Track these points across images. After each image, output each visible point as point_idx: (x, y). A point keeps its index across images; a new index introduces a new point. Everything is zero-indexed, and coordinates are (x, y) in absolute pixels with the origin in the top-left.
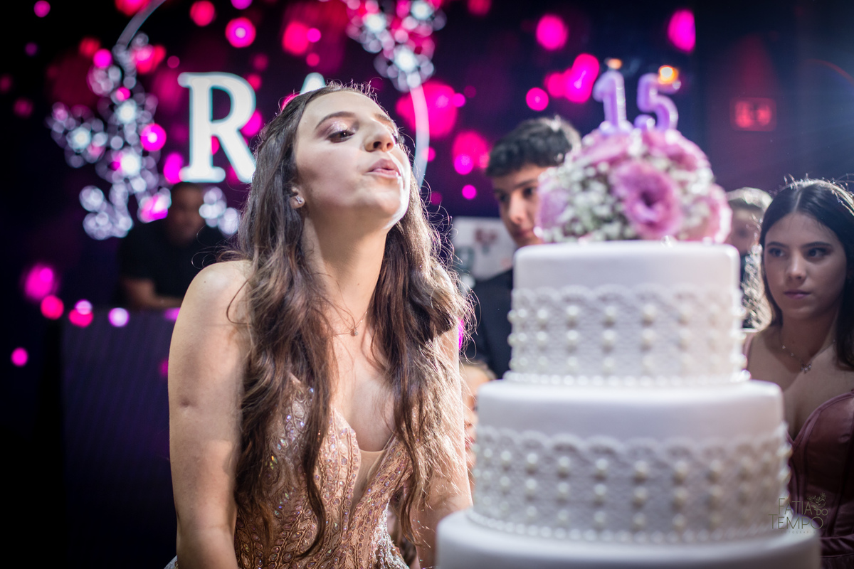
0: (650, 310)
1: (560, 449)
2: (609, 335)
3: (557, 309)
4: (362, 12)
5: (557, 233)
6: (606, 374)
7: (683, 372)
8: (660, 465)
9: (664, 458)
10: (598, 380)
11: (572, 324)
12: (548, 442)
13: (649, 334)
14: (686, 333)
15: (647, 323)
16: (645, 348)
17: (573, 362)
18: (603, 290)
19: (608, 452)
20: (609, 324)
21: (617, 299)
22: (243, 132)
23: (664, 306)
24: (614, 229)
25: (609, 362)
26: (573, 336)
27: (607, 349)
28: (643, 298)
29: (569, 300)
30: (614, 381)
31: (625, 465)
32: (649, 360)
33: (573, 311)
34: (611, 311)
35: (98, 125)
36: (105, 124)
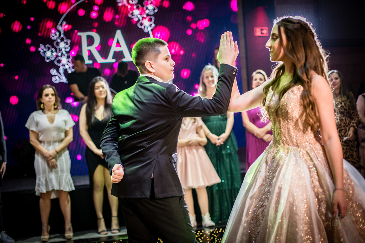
4: (132, 9)
22: (97, 49)
35: (53, 50)
36: (56, 49)
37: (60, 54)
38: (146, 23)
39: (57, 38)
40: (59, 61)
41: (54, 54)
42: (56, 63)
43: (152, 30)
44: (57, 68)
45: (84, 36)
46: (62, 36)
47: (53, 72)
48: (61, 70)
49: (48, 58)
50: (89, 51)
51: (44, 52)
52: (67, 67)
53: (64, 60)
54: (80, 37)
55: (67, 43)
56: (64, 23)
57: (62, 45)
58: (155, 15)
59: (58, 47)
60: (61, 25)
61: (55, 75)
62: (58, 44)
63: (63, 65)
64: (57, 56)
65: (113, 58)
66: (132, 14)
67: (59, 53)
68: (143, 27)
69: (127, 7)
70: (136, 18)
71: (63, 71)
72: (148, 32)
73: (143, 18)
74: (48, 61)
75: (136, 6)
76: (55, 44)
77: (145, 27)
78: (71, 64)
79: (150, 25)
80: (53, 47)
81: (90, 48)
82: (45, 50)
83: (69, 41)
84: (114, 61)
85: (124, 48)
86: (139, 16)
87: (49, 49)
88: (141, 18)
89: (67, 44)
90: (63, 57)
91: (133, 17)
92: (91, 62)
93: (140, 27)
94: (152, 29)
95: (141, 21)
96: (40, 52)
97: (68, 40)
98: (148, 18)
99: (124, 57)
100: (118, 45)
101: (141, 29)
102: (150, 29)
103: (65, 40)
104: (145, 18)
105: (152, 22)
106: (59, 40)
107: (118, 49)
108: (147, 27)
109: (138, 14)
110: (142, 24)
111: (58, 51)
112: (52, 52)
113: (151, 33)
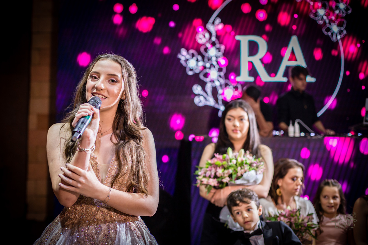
4: (316, 7)
22: (262, 60)
35: (200, 58)
36: (203, 57)
37: (208, 65)
38: (335, 28)
39: (207, 42)
40: (207, 75)
41: (201, 64)
42: (201, 77)
43: (342, 39)
44: (203, 85)
45: (244, 40)
46: (214, 39)
47: (197, 89)
48: (209, 87)
49: (191, 70)
50: (251, 64)
51: (187, 60)
52: (217, 84)
53: (214, 74)
54: (238, 42)
55: (219, 49)
56: (218, 21)
57: (212, 52)
58: (347, 17)
59: (206, 55)
60: (213, 23)
61: (199, 95)
62: (206, 50)
63: (212, 81)
64: (204, 67)
65: (284, 75)
66: (316, 14)
67: (208, 62)
68: (330, 34)
69: (309, 4)
70: (320, 21)
71: (211, 89)
72: (337, 41)
73: (331, 21)
74: (190, 73)
75: (321, 3)
76: (202, 49)
77: (332, 34)
78: (223, 80)
79: (340, 32)
80: (200, 53)
81: (252, 59)
82: (188, 57)
83: (223, 47)
84: (285, 80)
85: (301, 62)
86: (325, 17)
87: (193, 55)
88: (327, 21)
89: (219, 51)
90: (212, 68)
91: (316, 18)
92: (251, 79)
93: (325, 33)
94: (342, 37)
95: (328, 25)
96: (180, 59)
97: (222, 45)
98: (337, 22)
100: (293, 57)
101: (328, 36)
102: (339, 37)
103: (218, 45)
104: (334, 22)
105: (342, 29)
106: (208, 45)
107: (293, 63)
108: (335, 33)
109: (323, 15)
110: (328, 30)
111: (206, 60)
112: (197, 60)
113: (340, 42)
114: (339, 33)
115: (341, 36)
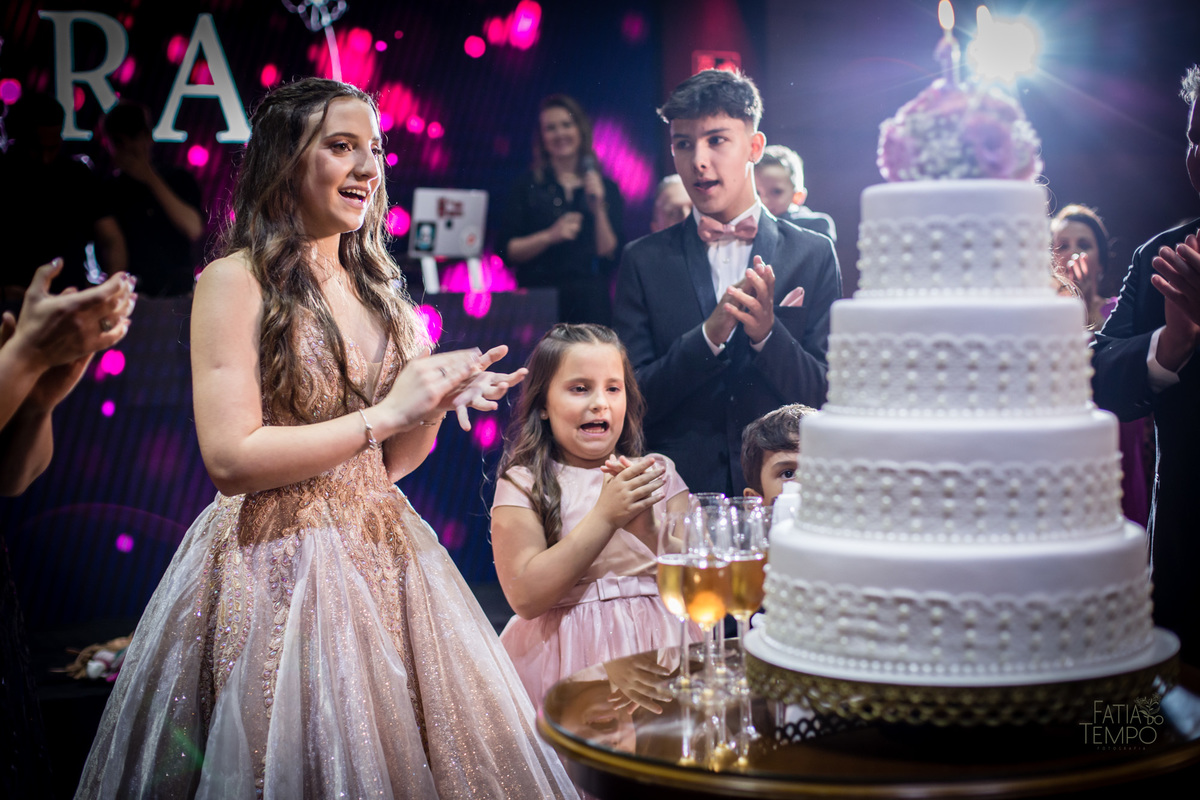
0: (999, 234)
1: (938, 345)
2: (968, 255)
3: (921, 234)
5: (914, 171)
6: (966, 286)
7: (1023, 285)
8: (1019, 356)
9: (1022, 350)
10: (960, 291)
11: (936, 246)
12: (928, 341)
13: (999, 254)
14: (1024, 253)
15: (997, 244)
16: (996, 265)
17: (937, 277)
18: (962, 218)
19: (980, 347)
20: (968, 246)
21: (973, 225)
23: (1011, 232)
24: (964, 168)
25: (968, 276)
26: (937, 256)
27: (966, 266)
28: (995, 224)
29: (933, 227)
30: (973, 291)
31: (993, 356)
32: (999, 275)
33: (937, 235)
34: (969, 235)
43: (335, 25)
45: (62, 21)
54: (49, 25)
65: (178, 125)
68: (301, 9)
72: (322, 31)
77: (309, 9)
79: (331, 5)
84: (180, 136)
85: (223, 89)
92: (85, 135)
93: (290, 7)
94: (335, 18)
99: (224, 127)
101: (297, 14)
102: (326, 20)
107: (201, 90)
108: (317, 9)
113: (330, 34)
114: (327, 9)
115: (332, 18)
